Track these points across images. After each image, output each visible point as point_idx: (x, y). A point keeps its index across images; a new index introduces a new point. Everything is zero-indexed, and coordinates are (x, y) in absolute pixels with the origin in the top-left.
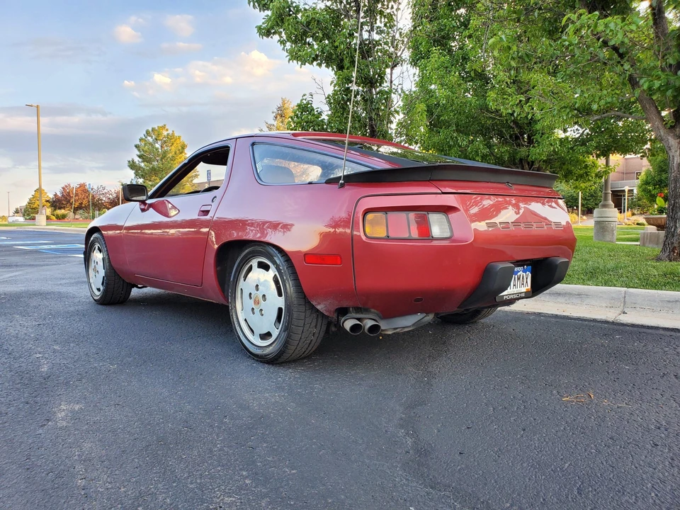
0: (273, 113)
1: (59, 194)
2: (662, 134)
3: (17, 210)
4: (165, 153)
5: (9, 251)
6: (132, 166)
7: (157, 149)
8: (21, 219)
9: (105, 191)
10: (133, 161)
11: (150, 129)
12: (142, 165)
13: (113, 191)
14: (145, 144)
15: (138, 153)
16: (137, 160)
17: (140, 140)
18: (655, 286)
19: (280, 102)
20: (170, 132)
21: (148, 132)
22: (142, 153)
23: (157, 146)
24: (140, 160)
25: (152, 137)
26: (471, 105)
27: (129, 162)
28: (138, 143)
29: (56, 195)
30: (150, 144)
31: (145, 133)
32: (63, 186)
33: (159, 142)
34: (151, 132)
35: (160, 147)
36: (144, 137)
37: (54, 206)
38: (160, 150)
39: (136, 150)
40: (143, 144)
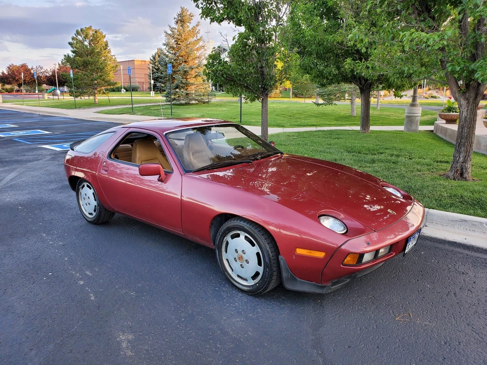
0: (175, 19)
1: (6, 73)
2: (457, 96)
4: (93, 49)
6: (68, 59)
7: (86, 46)
9: (43, 70)
10: (68, 56)
11: (79, 30)
12: (76, 58)
13: (49, 70)
14: (77, 42)
15: (72, 49)
17: (72, 39)
19: (180, 10)
21: (78, 33)
22: (75, 49)
23: (86, 43)
24: (74, 55)
25: (81, 36)
26: (327, 41)
27: (65, 56)
28: (71, 41)
29: (3, 73)
30: (80, 41)
31: (75, 32)
32: (8, 66)
33: (88, 41)
34: (80, 32)
35: (88, 45)
36: (75, 36)
37: (3, 82)
38: (89, 47)
39: (70, 46)
40: (75, 42)
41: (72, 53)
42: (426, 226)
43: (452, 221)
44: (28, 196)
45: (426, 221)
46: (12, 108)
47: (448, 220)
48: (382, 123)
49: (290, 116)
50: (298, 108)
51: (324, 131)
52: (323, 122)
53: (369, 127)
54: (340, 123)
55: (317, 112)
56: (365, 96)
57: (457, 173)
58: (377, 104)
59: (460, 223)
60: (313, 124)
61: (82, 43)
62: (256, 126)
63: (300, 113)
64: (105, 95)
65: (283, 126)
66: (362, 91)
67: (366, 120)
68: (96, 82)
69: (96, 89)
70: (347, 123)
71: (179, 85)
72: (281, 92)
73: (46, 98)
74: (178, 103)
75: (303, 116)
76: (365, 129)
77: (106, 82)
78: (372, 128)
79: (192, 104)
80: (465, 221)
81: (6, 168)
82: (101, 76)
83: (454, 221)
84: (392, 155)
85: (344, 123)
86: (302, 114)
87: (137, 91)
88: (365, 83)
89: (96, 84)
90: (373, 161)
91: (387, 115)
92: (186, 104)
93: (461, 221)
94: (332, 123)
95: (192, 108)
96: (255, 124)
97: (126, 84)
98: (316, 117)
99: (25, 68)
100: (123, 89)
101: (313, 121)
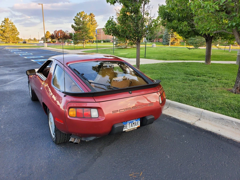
3: (42, 38)
4: (83, 22)
5: (27, 62)
6: (73, 27)
7: (81, 20)
8: (42, 42)
9: (68, 32)
10: (73, 25)
11: (79, 13)
12: (76, 26)
14: (77, 19)
15: (75, 22)
16: (74, 25)
17: (75, 17)
18: (214, 110)
20: (85, 14)
21: (78, 14)
23: (81, 19)
24: (75, 25)
25: (79, 16)
27: (71, 25)
28: (74, 18)
29: (52, 34)
31: (77, 14)
32: (54, 31)
33: (82, 18)
34: (79, 14)
35: (82, 20)
36: (76, 16)
37: (52, 38)
39: (74, 21)
40: (76, 18)
42: (200, 120)
43: (215, 118)
44: (17, 88)
45: (201, 116)
46: (49, 49)
47: (213, 117)
48: (226, 60)
49: (174, 55)
50: (181, 51)
51: (185, 63)
52: (190, 58)
53: (210, 61)
54: (200, 59)
55: (190, 53)
56: (208, 43)
57: (237, 89)
58: (230, 49)
59: (220, 120)
60: (183, 59)
61: (79, 19)
62: (152, 59)
64: (88, 44)
65: (166, 60)
66: (207, 40)
67: (208, 57)
68: (84, 37)
69: (84, 41)
72: (180, 43)
73: (66, 45)
74: (121, 47)
75: (181, 55)
76: (207, 62)
77: (89, 37)
78: (212, 62)
79: (129, 48)
80: (223, 119)
81: (21, 75)
82: (86, 34)
83: (217, 118)
84: (209, 77)
85: (202, 59)
86: (181, 53)
87: (110, 42)
88: (209, 36)
89: (84, 38)
90: (194, 80)
91: (233, 55)
92: (125, 48)
93: (220, 119)
94: (195, 59)
95: (126, 50)
96: (152, 58)
97: (105, 39)
98: (188, 55)
99: (61, 32)
100: (102, 41)
101: (185, 57)
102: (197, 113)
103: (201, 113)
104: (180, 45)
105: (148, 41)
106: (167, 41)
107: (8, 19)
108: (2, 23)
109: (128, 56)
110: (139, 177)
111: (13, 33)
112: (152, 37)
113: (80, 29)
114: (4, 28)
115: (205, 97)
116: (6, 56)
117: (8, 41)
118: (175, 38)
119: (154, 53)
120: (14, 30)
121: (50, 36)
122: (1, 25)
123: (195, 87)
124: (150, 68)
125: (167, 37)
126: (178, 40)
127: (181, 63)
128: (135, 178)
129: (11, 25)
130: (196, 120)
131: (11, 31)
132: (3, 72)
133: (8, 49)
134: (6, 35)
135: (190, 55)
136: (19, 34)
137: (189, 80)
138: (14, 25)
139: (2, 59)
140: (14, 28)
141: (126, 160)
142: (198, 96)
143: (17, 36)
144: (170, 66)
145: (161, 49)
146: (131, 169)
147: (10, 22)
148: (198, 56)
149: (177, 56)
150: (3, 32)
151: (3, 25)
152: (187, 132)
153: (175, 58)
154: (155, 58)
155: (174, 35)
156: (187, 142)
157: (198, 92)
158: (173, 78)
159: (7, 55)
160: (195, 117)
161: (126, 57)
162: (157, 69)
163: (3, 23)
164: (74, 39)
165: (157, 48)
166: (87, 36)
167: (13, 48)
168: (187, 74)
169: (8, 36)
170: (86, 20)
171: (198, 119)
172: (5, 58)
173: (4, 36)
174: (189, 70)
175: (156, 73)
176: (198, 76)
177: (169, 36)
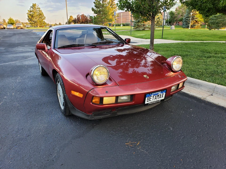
3: (66, 22)
6: (93, 10)
10: (93, 8)
12: (96, 9)
14: (97, 2)
15: (95, 5)
29: (75, 18)
32: (77, 15)
33: (102, 1)
35: (102, 3)
37: (75, 22)
38: (102, 4)
39: (94, 4)
41: (95, 7)
45: (213, 92)
49: (193, 36)
55: (211, 34)
60: (202, 39)
61: (99, 2)
63: (200, 34)
65: (184, 40)
68: (104, 20)
69: (104, 23)
70: (224, 40)
71: (139, 21)
72: (201, 25)
74: (139, 29)
75: (200, 36)
77: (108, 20)
79: (147, 30)
82: (105, 17)
85: (222, 39)
87: (129, 26)
89: (103, 21)
90: (210, 57)
92: (143, 30)
94: (215, 39)
95: (144, 32)
96: (169, 39)
97: (125, 22)
98: (208, 36)
99: (83, 16)
100: (121, 25)
101: (203, 38)
102: (210, 88)
103: (214, 88)
104: (201, 28)
105: (167, 24)
106: (187, 24)
107: (35, 4)
108: (30, 8)
109: (145, 37)
110: (135, 146)
111: (40, 17)
112: (172, 20)
113: (100, 12)
114: (32, 13)
115: (220, 72)
116: (32, 38)
117: (36, 25)
118: (195, 21)
119: (172, 34)
120: (41, 15)
121: (73, 20)
122: (30, 10)
123: (211, 63)
124: (165, 47)
125: (187, 20)
126: (199, 22)
127: (198, 43)
128: (131, 147)
129: (38, 10)
130: (208, 95)
131: (39, 16)
132: (26, 50)
133: (35, 32)
134: (34, 19)
135: (211, 36)
136: (45, 19)
137: (205, 57)
138: (41, 10)
139: (28, 40)
140: (41, 13)
141: (125, 129)
142: (213, 72)
143: (43, 21)
144: (186, 46)
145: (179, 31)
146: (128, 138)
147: (37, 8)
148: (218, 37)
149: (196, 37)
150: (32, 17)
151: (31, 10)
152: (196, 106)
153: (193, 39)
154: (172, 39)
155: (195, 18)
156: (194, 115)
157: (213, 68)
158: (187, 55)
159: (33, 36)
160: (207, 92)
161: (143, 38)
162: (172, 48)
163: (32, 8)
164: (94, 21)
165: (175, 30)
166: (107, 19)
167: (39, 31)
168: (203, 51)
169: (36, 20)
170: (106, 2)
171: (211, 94)
172: (31, 39)
173: (33, 21)
174: (207, 48)
175: (170, 51)
176: (216, 54)
177: (189, 19)
